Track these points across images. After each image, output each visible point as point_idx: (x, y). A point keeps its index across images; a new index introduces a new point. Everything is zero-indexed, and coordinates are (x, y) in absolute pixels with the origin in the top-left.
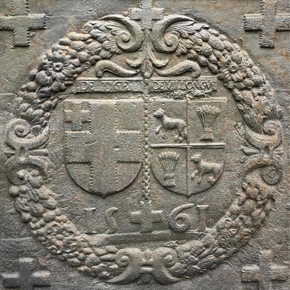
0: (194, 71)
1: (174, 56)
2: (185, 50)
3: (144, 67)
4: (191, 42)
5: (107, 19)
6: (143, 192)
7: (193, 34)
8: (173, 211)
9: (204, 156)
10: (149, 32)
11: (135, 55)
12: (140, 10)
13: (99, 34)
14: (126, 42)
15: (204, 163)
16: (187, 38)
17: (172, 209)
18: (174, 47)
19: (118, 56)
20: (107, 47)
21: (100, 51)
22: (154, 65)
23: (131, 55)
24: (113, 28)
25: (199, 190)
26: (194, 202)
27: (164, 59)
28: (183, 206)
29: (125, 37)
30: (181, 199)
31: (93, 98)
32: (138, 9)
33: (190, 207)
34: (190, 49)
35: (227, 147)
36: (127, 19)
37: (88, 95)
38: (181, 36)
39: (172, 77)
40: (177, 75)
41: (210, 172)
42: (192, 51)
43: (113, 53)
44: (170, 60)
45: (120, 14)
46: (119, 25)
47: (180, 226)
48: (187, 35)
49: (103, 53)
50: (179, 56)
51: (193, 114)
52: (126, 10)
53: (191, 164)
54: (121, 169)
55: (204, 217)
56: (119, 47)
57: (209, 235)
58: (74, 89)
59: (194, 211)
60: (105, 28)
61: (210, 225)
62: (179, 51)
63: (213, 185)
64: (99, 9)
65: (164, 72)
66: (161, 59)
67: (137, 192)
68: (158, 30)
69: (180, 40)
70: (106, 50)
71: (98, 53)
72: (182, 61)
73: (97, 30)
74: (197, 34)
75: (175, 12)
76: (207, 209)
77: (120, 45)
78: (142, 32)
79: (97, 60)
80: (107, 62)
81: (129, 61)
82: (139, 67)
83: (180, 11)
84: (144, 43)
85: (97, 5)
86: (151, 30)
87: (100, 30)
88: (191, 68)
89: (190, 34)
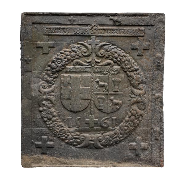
0: (111, 64)
1: (104, 58)
2: (108, 56)
3: (92, 62)
4: (110, 53)
5: (78, 44)
7: (111, 50)
8: (102, 119)
10: (94, 49)
12: (91, 41)
13: (75, 50)
14: (85, 53)
15: (114, 101)
16: (109, 52)
17: (102, 118)
18: (104, 55)
19: (82, 58)
20: (78, 54)
21: (75, 56)
22: (96, 62)
23: (87, 58)
24: (80, 47)
25: (113, 111)
26: (111, 116)
28: (106, 117)
29: (85, 51)
30: (105, 115)
31: (72, 74)
32: (90, 40)
33: (109, 118)
34: (110, 56)
35: (124, 94)
36: (86, 44)
38: (106, 51)
40: (105, 66)
41: (117, 104)
42: (111, 56)
43: (80, 57)
45: (83, 42)
46: (83, 46)
47: (105, 125)
48: (109, 50)
49: (76, 57)
50: (105, 58)
51: (111, 81)
52: (86, 41)
53: (110, 101)
54: (82, 102)
55: (114, 122)
56: (83, 55)
57: (116, 129)
58: (65, 70)
59: (110, 119)
61: (117, 126)
62: (105, 56)
63: (118, 109)
64: (75, 40)
65: (100, 64)
66: (98, 59)
69: (106, 52)
70: (77, 56)
71: (74, 57)
72: (107, 60)
73: (74, 48)
74: (112, 50)
75: (104, 42)
76: (116, 119)
77: (83, 54)
78: (91, 49)
79: (74, 59)
80: (78, 60)
81: (86, 60)
82: (90, 62)
83: (106, 41)
84: (92, 53)
86: (95, 48)
89: (110, 50)
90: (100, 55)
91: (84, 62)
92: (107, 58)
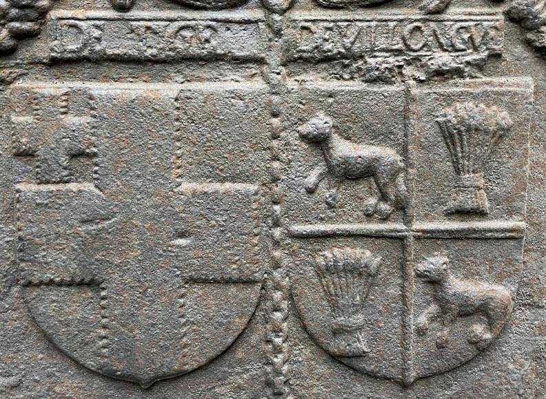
6: (266, 374)
9: (457, 263)
37: (88, 69)
39: (360, 11)
67: (247, 370)
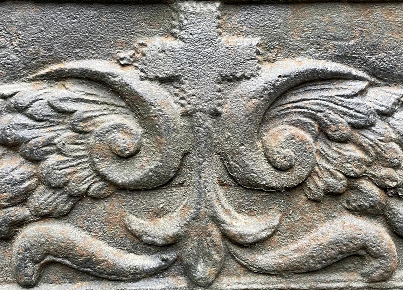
0: (376, 257)
2: (340, 184)
4: (359, 154)
5: (59, 77)
7: (369, 126)
10: (209, 122)
11: (159, 201)
12: (177, 44)
14: (124, 157)
16: (344, 141)
18: (300, 172)
20: (57, 176)
21: (28, 192)
22: (227, 237)
24: (80, 108)
27: (265, 211)
29: (123, 141)
32: (170, 43)
34: (358, 178)
36: (129, 77)
38: (324, 132)
40: (311, 272)
42: (366, 186)
44: (285, 215)
45: (106, 57)
48: (347, 131)
49: (42, 198)
50: (316, 202)
52: (127, 46)
60: (48, 111)
64: (29, 44)
65: (265, 259)
66: (251, 213)
68: (241, 116)
69: (321, 146)
71: (21, 199)
73: (21, 119)
74: (381, 126)
77: (103, 168)
78: (182, 123)
79: (21, 223)
80: (57, 231)
81: (138, 223)
82: (173, 243)
84: (193, 159)
85: (21, 28)
86: (216, 114)
87: (31, 117)
88: (365, 248)
89: (354, 127)
90: (271, 178)
91: (120, 246)
92: (332, 195)
